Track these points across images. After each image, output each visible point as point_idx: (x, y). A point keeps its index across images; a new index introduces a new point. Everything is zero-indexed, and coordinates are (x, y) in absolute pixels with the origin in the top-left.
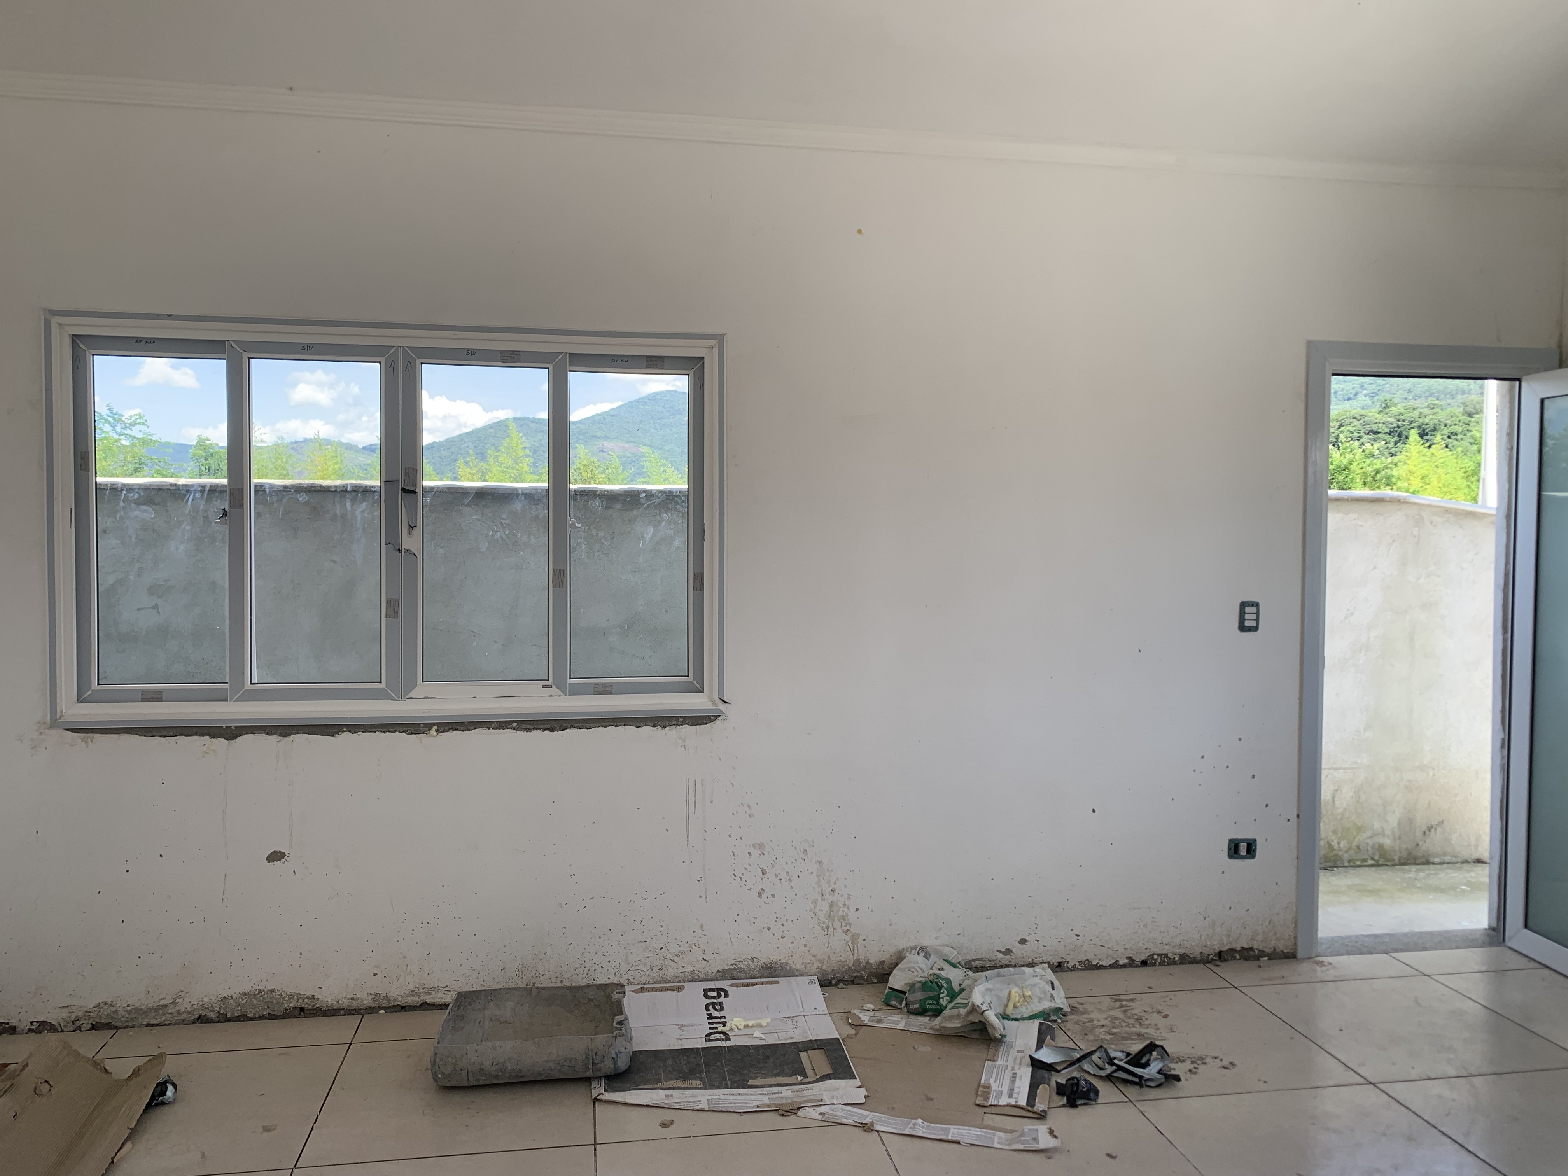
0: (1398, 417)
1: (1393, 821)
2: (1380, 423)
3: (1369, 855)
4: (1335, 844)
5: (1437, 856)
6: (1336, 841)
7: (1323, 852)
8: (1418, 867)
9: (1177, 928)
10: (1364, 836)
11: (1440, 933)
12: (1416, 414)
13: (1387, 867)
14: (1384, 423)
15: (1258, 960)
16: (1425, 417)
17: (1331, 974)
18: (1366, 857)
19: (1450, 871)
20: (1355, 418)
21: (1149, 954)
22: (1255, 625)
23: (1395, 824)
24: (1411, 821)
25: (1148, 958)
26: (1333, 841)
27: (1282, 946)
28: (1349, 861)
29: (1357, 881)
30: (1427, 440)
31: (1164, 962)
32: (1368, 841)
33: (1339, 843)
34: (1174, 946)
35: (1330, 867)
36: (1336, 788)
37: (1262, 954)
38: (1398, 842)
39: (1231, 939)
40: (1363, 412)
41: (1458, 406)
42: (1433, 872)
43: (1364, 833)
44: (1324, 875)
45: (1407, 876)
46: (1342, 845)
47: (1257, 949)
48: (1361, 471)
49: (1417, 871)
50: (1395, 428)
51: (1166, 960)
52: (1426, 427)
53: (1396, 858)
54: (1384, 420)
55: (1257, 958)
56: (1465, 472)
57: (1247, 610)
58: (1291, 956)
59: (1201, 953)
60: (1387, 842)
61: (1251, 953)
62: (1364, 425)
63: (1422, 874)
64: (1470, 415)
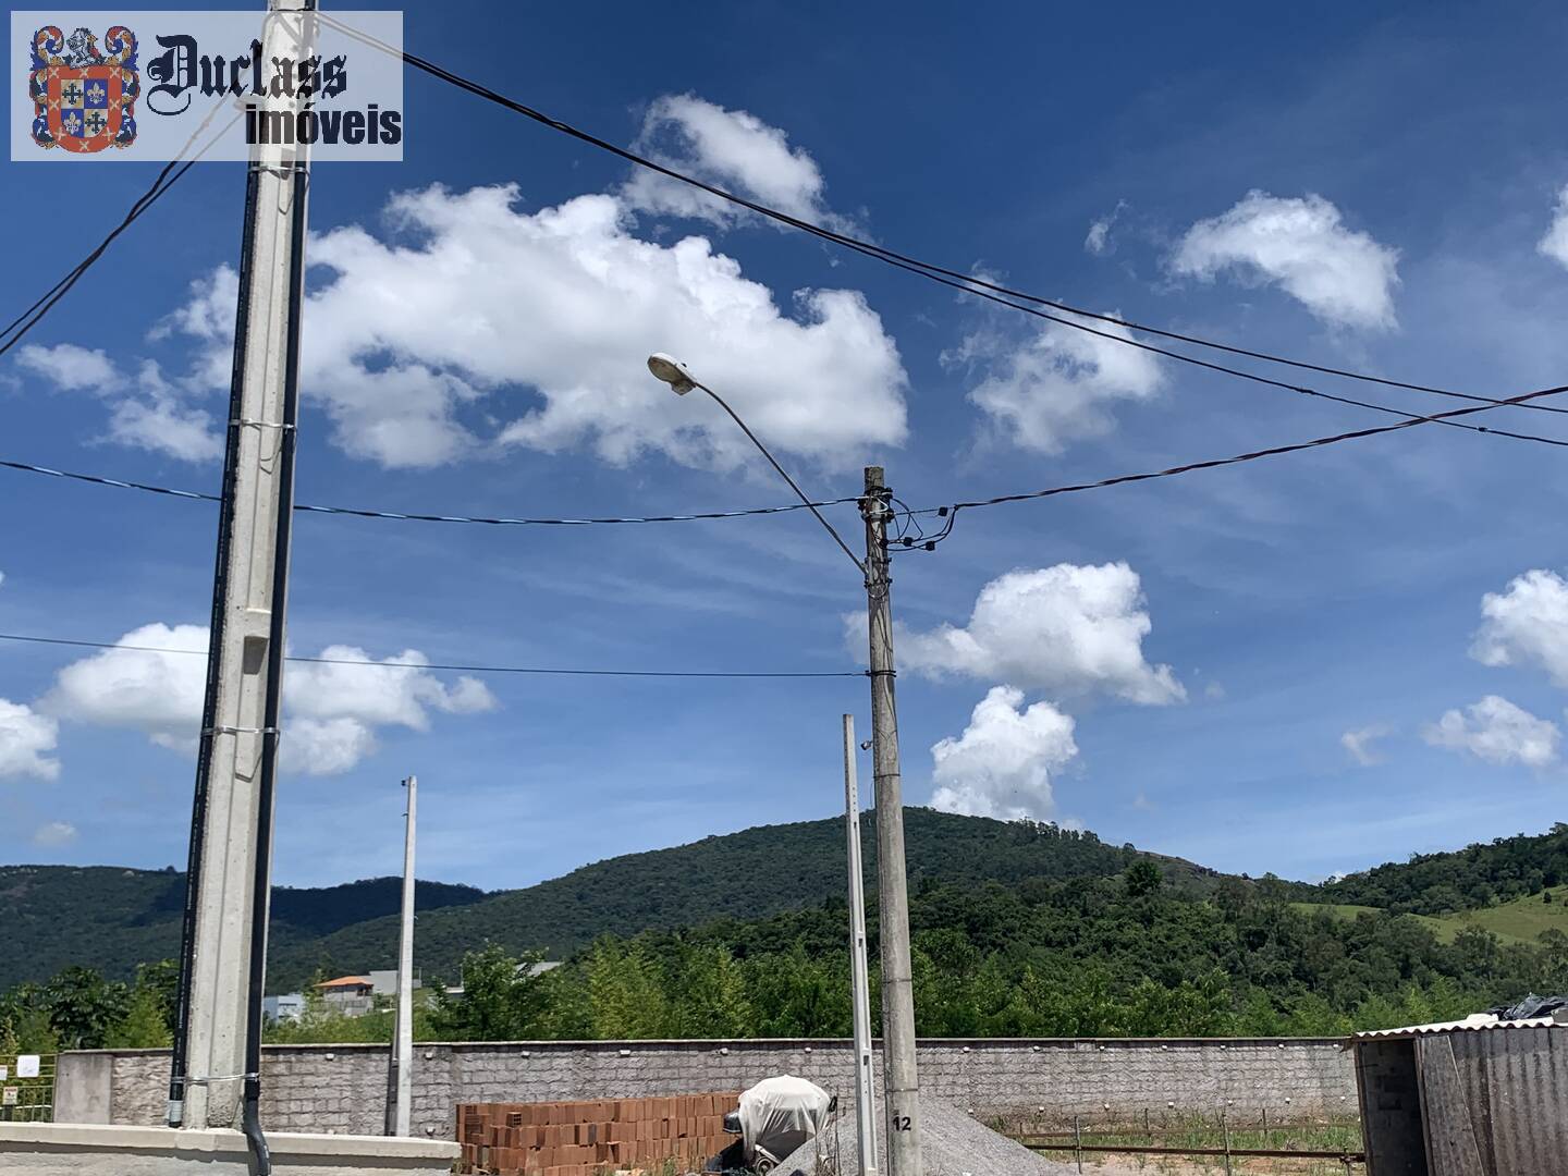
12: (962, 901)
64: (1030, 903)
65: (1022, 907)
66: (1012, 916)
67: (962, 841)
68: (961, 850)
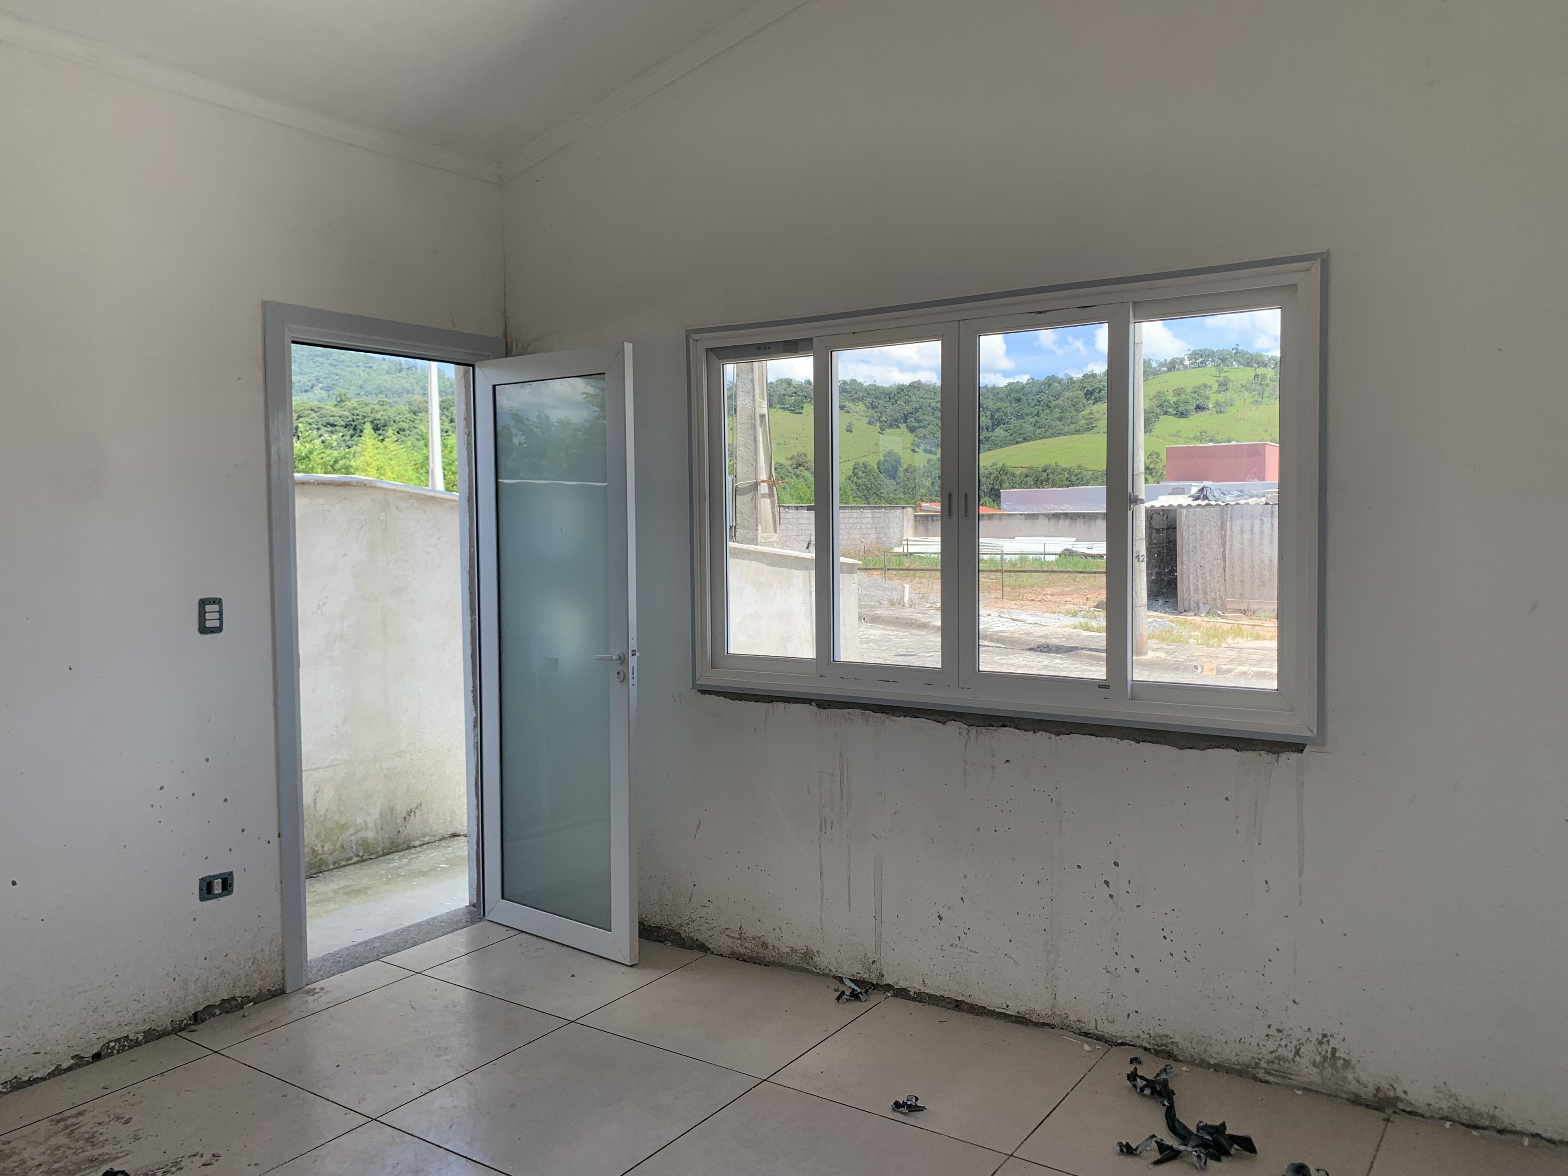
0: (353, 412)
1: (374, 813)
2: (336, 416)
3: (353, 853)
4: (319, 848)
5: (418, 838)
6: (319, 845)
7: (306, 860)
8: (400, 854)
9: (139, 1001)
10: (348, 833)
11: (427, 922)
12: (368, 409)
13: (371, 861)
14: (340, 417)
15: (242, 1008)
16: (377, 412)
17: (323, 1000)
18: (351, 855)
19: (429, 851)
20: (312, 410)
21: (102, 1044)
22: (218, 625)
23: (377, 816)
24: (392, 809)
25: (102, 1049)
26: (316, 846)
27: (269, 984)
28: (334, 863)
29: (343, 883)
30: (380, 435)
31: (125, 1046)
32: (353, 838)
33: (322, 847)
34: (137, 1024)
35: (315, 874)
36: (317, 789)
37: (247, 1000)
38: (381, 832)
39: (208, 994)
40: (320, 405)
41: (404, 404)
42: (414, 856)
43: (347, 830)
44: (310, 884)
45: (391, 865)
46: (326, 848)
47: (239, 997)
48: (322, 461)
49: (400, 859)
50: (350, 421)
51: (127, 1044)
52: (378, 422)
53: (379, 849)
54: (340, 413)
55: (241, 1006)
56: (415, 465)
57: (208, 608)
58: (280, 993)
59: (172, 1021)
60: (370, 835)
61: (233, 1003)
62: (321, 417)
63: (404, 861)
64: (415, 413)
65: (409, 415)
66: (403, 421)
67: (348, 369)
68: (349, 375)
